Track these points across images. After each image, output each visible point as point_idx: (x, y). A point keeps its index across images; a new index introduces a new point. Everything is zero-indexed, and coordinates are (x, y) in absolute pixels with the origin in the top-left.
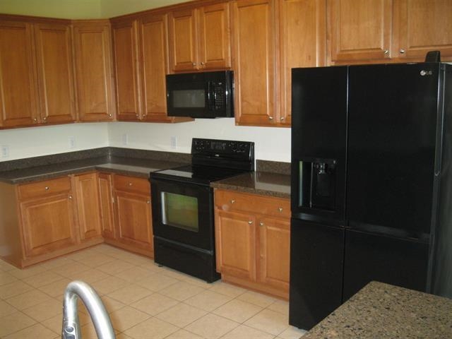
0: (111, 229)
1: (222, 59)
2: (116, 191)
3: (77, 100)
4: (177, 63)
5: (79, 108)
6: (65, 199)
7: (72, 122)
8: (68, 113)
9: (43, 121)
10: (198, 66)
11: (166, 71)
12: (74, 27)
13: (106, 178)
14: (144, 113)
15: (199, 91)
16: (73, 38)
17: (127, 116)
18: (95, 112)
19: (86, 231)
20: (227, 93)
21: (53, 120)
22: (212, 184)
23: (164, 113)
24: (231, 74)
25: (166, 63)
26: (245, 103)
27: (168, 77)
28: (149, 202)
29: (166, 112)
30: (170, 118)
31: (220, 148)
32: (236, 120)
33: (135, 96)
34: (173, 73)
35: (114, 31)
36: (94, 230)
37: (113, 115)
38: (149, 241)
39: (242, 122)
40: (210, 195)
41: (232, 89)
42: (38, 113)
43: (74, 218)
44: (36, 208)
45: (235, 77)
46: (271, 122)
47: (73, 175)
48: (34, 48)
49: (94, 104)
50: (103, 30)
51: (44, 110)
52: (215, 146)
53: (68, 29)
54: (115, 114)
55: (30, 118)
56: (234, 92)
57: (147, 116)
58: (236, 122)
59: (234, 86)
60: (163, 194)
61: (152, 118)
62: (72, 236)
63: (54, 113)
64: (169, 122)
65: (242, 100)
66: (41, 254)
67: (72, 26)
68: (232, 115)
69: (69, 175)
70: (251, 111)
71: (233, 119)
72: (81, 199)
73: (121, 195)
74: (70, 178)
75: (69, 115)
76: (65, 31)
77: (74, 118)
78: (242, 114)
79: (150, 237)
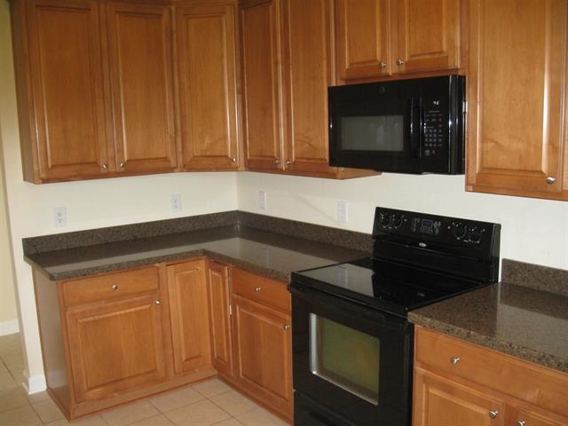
0: (226, 359)
1: (441, 52)
2: (235, 296)
3: (179, 133)
4: (351, 65)
5: (183, 147)
6: (148, 306)
7: (169, 170)
8: (162, 154)
9: (118, 170)
10: (391, 69)
11: (329, 79)
12: (176, 9)
13: (220, 271)
14: (289, 158)
15: (391, 119)
16: (174, 28)
17: (262, 163)
18: (208, 153)
19: (184, 359)
20: (450, 123)
21: (135, 168)
22: (412, 316)
23: (324, 159)
24: (461, 83)
25: (329, 66)
26: (490, 145)
27: (333, 92)
28: (289, 327)
29: (327, 158)
30: (335, 169)
31: (430, 230)
32: (467, 178)
33: (275, 127)
34: (341, 83)
35: (243, 12)
36: (200, 356)
37: (239, 160)
38: (287, 396)
39: (481, 185)
40: (407, 337)
41: (460, 115)
42: (111, 153)
43: (164, 337)
44: (95, 321)
45: (469, 90)
46: (550, 188)
47: (165, 264)
48: (105, 44)
49: (207, 141)
50: (225, 13)
51: (121, 151)
52: (419, 225)
53: (166, 13)
54: (242, 159)
55: (96, 164)
56: (466, 120)
57: (294, 163)
58: (467, 184)
59: (466, 107)
60: (314, 318)
61: (303, 168)
62: (160, 367)
63: (139, 156)
64: (333, 176)
65: (484, 139)
66: (102, 398)
67: (173, 8)
68: (459, 169)
69: (157, 265)
70: (503, 161)
71: (462, 177)
72: (176, 305)
73: (244, 305)
74: (158, 268)
75: (166, 159)
76: (160, 16)
77: (173, 164)
78: (482, 167)
79: (288, 390)
